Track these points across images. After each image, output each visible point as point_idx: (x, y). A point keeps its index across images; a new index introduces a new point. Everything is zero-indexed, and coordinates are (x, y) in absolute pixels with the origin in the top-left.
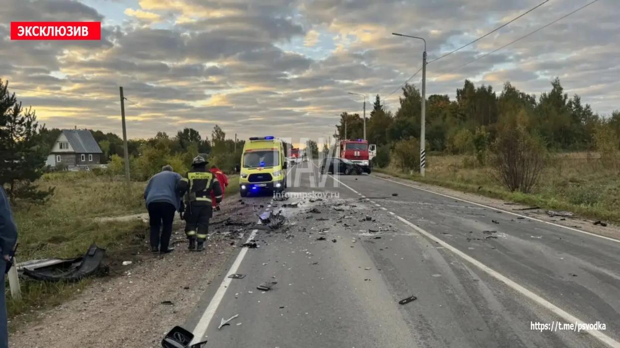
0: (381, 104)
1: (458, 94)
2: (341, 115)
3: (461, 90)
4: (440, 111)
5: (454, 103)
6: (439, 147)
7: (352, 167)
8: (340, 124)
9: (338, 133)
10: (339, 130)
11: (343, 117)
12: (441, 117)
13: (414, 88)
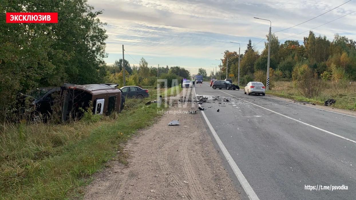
0: (252, 45)
1: (305, 40)
2: (225, 52)
3: (307, 38)
4: (291, 52)
5: (302, 46)
6: (288, 75)
7: (231, 86)
8: (224, 59)
9: (222, 64)
10: (223, 62)
11: (226, 53)
12: (291, 55)
13: (274, 36)
